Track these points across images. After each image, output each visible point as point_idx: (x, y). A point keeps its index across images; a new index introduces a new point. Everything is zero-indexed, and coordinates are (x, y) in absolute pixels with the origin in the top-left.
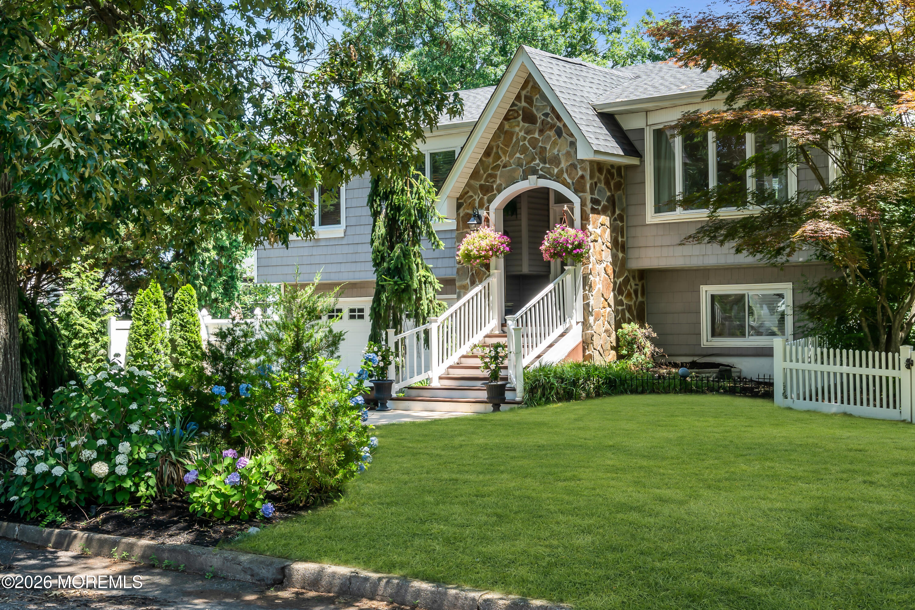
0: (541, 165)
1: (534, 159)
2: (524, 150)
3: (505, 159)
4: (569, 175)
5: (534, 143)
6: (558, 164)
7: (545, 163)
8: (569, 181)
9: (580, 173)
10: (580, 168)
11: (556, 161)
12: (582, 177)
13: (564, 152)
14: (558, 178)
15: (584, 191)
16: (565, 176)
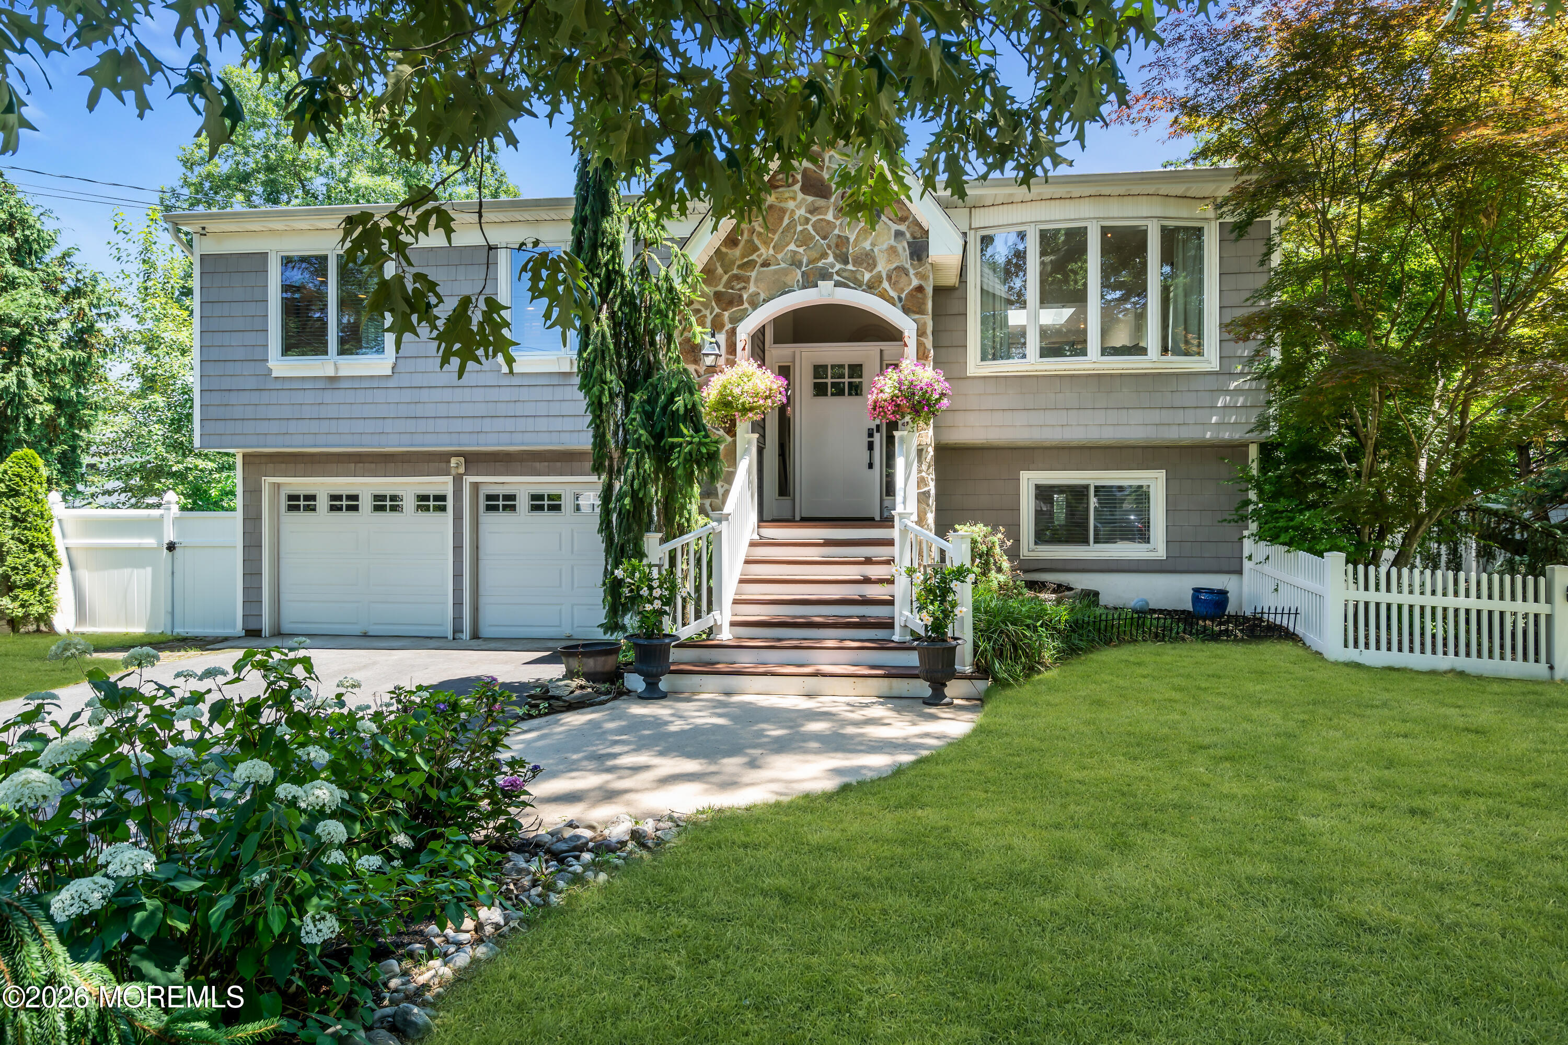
0: (838, 266)
1: (824, 255)
2: (805, 240)
3: (765, 252)
4: (894, 285)
5: (824, 230)
6: (872, 265)
7: (846, 262)
8: (893, 294)
9: (915, 282)
10: (916, 274)
11: (868, 260)
12: (920, 289)
13: (885, 246)
14: (871, 287)
15: (922, 312)
16: (886, 285)
